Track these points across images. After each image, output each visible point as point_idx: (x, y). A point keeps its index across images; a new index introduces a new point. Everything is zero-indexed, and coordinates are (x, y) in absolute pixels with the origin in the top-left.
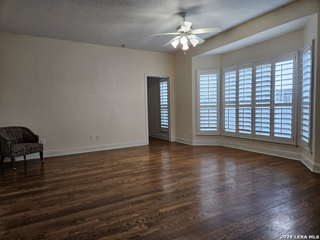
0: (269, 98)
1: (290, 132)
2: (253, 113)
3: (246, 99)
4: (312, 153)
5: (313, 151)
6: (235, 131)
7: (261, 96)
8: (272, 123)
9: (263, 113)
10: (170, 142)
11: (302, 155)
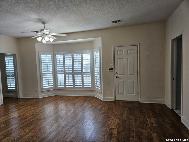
0: (81, 69)
1: (90, 85)
2: (73, 77)
3: (69, 70)
4: (102, 93)
5: (102, 92)
6: (64, 86)
7: (77, 68)
8: (83, 81)
9: (78, 77)
10: (19, 99)
11: (96, 94)
